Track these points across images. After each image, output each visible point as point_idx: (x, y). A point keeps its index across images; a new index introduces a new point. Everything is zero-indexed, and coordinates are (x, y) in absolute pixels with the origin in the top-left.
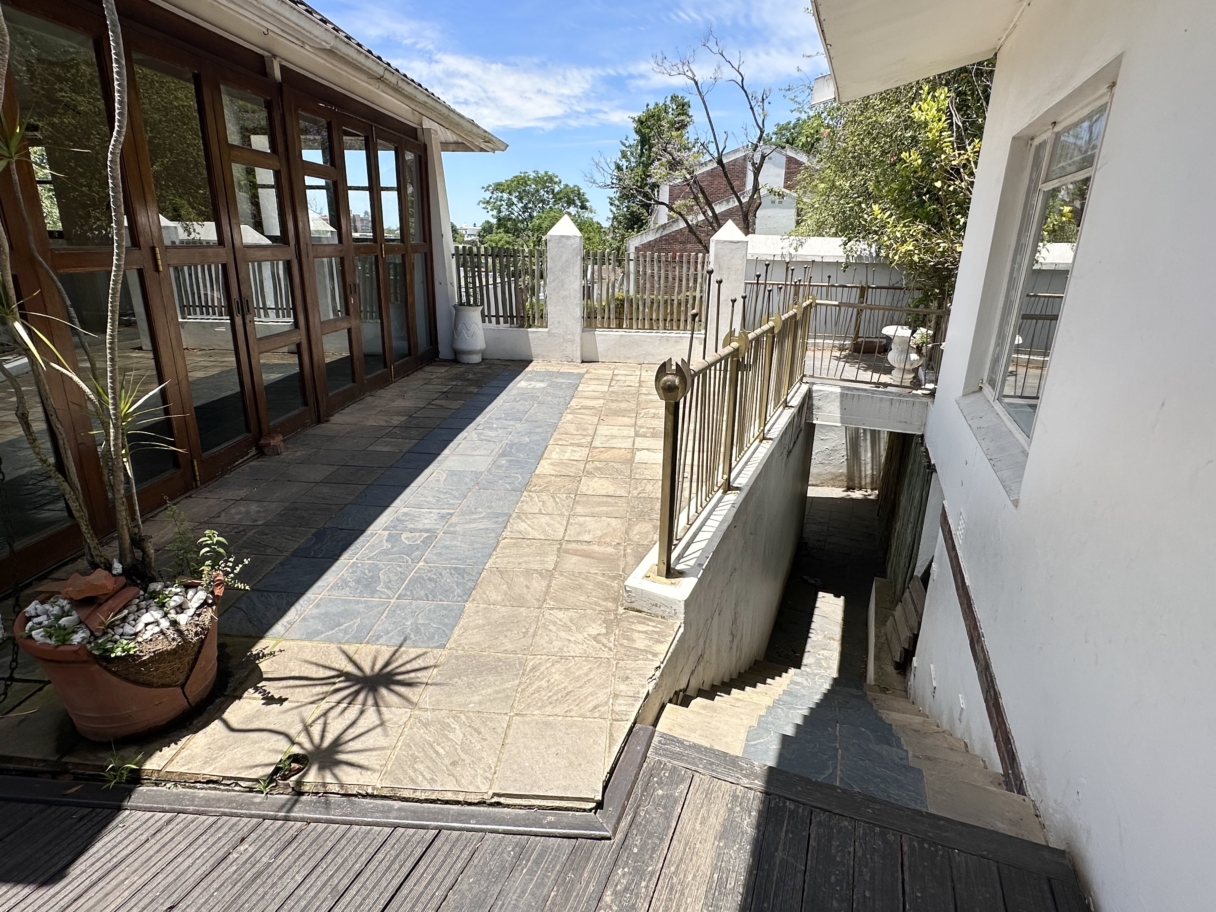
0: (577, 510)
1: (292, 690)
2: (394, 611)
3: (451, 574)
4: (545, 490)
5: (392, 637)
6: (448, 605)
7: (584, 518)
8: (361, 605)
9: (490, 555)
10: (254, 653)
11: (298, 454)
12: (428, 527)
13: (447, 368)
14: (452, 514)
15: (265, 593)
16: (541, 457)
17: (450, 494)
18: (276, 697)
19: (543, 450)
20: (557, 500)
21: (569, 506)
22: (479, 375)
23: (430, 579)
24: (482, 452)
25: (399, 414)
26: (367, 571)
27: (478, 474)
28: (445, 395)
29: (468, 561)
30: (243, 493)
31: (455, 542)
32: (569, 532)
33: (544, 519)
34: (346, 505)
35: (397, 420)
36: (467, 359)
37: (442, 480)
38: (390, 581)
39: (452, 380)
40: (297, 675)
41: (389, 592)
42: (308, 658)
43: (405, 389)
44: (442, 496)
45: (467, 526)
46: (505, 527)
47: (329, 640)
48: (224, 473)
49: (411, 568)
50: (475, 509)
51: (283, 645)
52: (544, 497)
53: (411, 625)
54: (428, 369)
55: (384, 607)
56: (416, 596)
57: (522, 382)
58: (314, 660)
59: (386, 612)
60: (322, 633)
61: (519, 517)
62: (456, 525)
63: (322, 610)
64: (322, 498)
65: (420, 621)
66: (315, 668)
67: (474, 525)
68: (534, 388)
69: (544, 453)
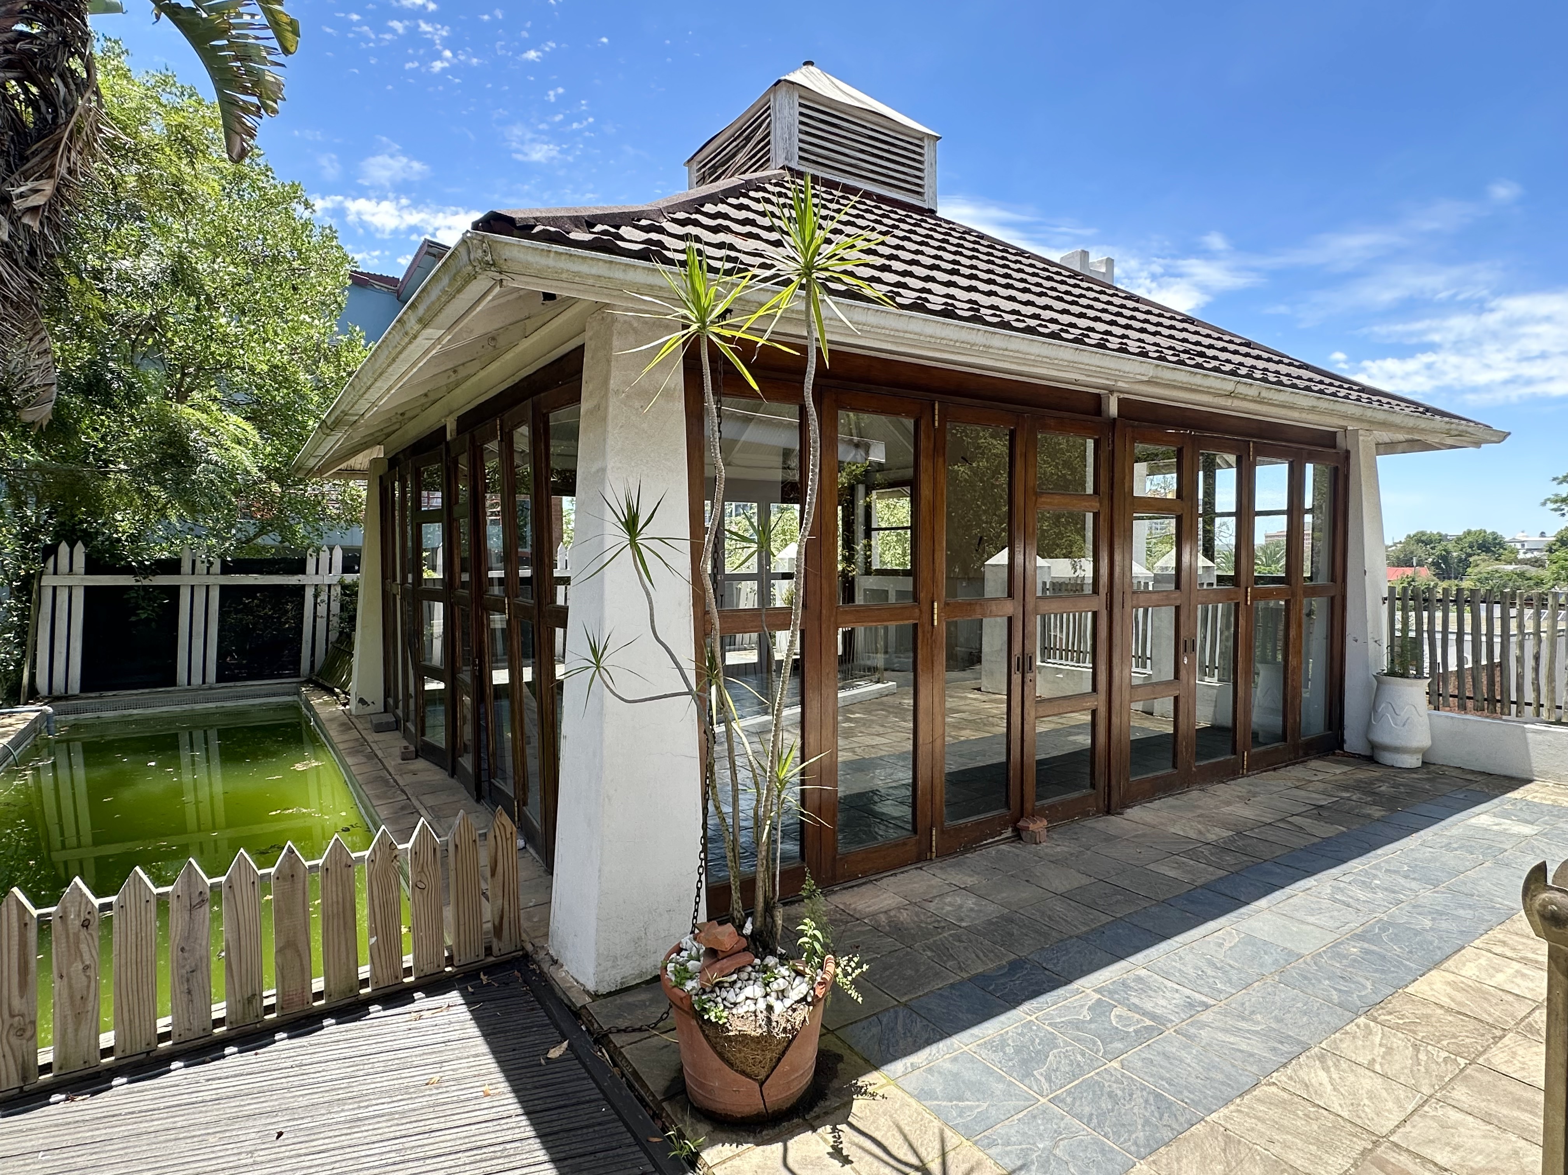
0: (1455, 1094)
1: (863, 1154)
2: (1035, 1117)
3: (1146, 1101)
4: (1409, 1028)
5: (1008, 1153)
6: (1112, 1150)
7: (1460, 1116)
8: (1001, 1086)
9: (1227, 1102)
10: (859, 1084)
11: (1059, 849)
12: (1159, 1011)
13: (1346, 769)
14: (1207, 1007)
15: (914, 1015)
16: (1437, 965)
17: (1225, 972)
18: (845, 1153)
19: (1449, 951)
20: (1422, 1056)
21: (1441, 1078)
22: (1402, 789)
23: (1111, 1095)
24: (1322, 920)
25: (1225, 825)
26: (1037, 1041)
27: (1292, 956)
28: (1318, 811)
29: (1186, 1093)
30: (969, 881)
31: (1183, 1054)
32: (1408, 1127)
33: (1368, 1082)
34: (1071, 937)
35: (1216, 834)
36: (1388, 758)
37: (1227, 945)
38: (1057, 1070)
39: (1346, 788)
40: (879, 1138)
41: (1046, 1086)
42: (902, 1124)
43: (1258, 790)
44: (1210, 972)
45: (1220, 1036)
46: (1285, 1065)
47: (937, 1113)
48: (967, 850)
49: (1096, 1065)
50: (1253, 1013)
51: (891, 1090)
52: (1398, 1040)
53: (1044, 1149)
54: (1315, 764)
55: (1027, 1103)
56: (1077, 1109)
57: (1483, 817)
58: (906, 1129)
59: (1025, 1112)
60: (937, 1099)
61: (1322, 1058)
62: (1203, 1025)
63: (954, 1068)
64: (1049, 917)
65: (1057, 1152)
66: (900, 1140)
67: (1232, 1039)
68: (1503, 833)
69: (1448, 958)
